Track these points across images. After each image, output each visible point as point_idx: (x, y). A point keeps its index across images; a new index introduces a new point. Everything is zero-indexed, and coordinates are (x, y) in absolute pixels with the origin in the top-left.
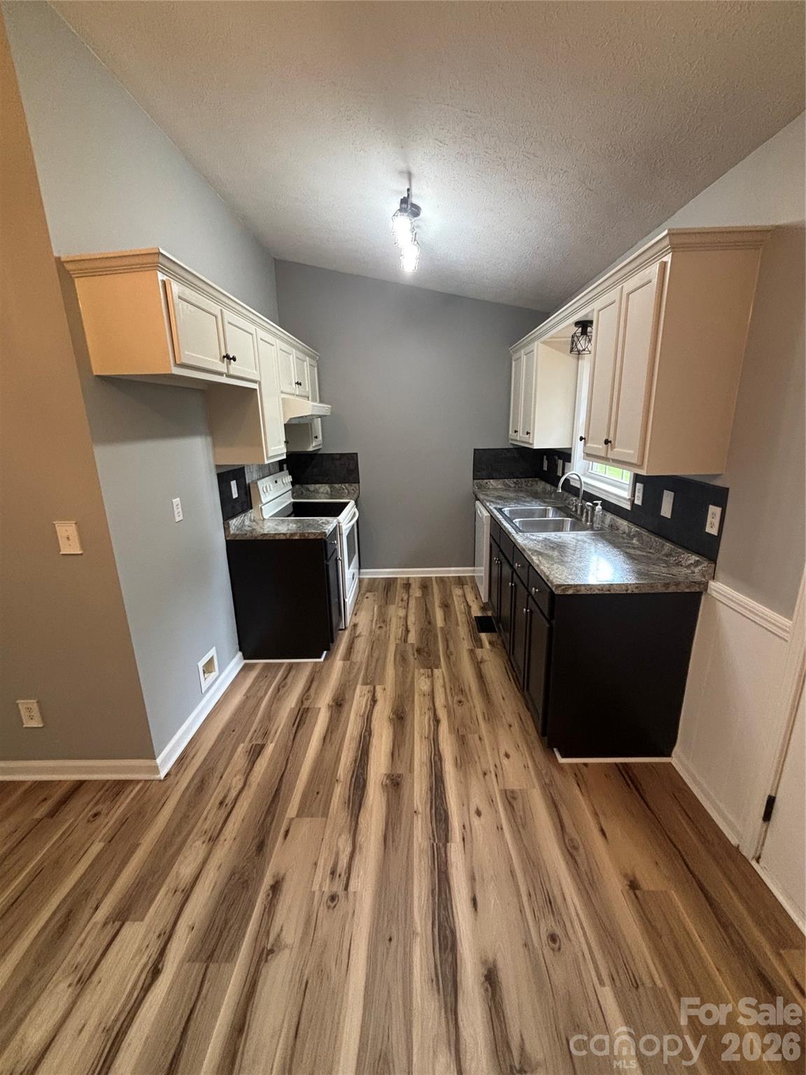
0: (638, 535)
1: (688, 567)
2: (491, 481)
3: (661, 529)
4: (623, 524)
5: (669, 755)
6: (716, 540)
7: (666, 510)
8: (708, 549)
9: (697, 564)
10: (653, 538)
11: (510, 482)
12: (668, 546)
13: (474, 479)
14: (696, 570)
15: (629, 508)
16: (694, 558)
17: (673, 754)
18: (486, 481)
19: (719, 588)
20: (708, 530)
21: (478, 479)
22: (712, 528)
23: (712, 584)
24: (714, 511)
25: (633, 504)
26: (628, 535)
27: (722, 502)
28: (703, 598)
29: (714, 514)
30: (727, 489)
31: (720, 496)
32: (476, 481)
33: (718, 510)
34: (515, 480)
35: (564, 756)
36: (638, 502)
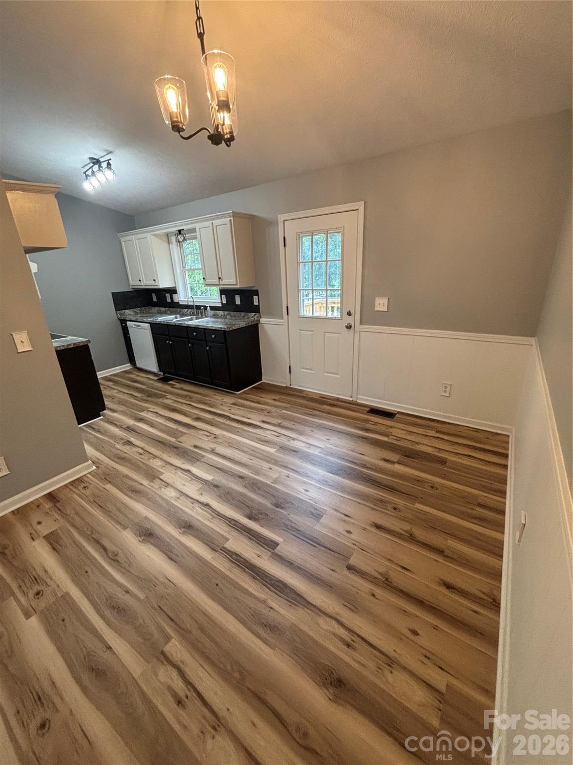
0: (229, 314)
1: (252, 317)
2: (127, 310)
3: (238, 309)
4: (221, 313)
5: (262, 380)
6: (258, 306)
7: (238, 302)
8: (256, 309)
9: (255, 315)
10: (236, 313)
11: (137, 310)
12: (243, 314)
13: (116, 311)
14: (255, 317)
15: (221, 306)
16: (253, 314)
17: (263, 379)
18: (124, 311)
19: (262, 320)
20: (255, 304)
21: (119, 310)
22: (256, 303)
23: (261, 319)
24: (255, 298)
25: (222, 303)
26: (224, 316)
27: (257, 294)
28: (259, 325)
29: (256, 299)
30: (257, 290)
31: (256, 293)
32: (118, 312)
33: (257, 297)
34: (139, 308)
35: (238, 392)
36: (224, 302)
